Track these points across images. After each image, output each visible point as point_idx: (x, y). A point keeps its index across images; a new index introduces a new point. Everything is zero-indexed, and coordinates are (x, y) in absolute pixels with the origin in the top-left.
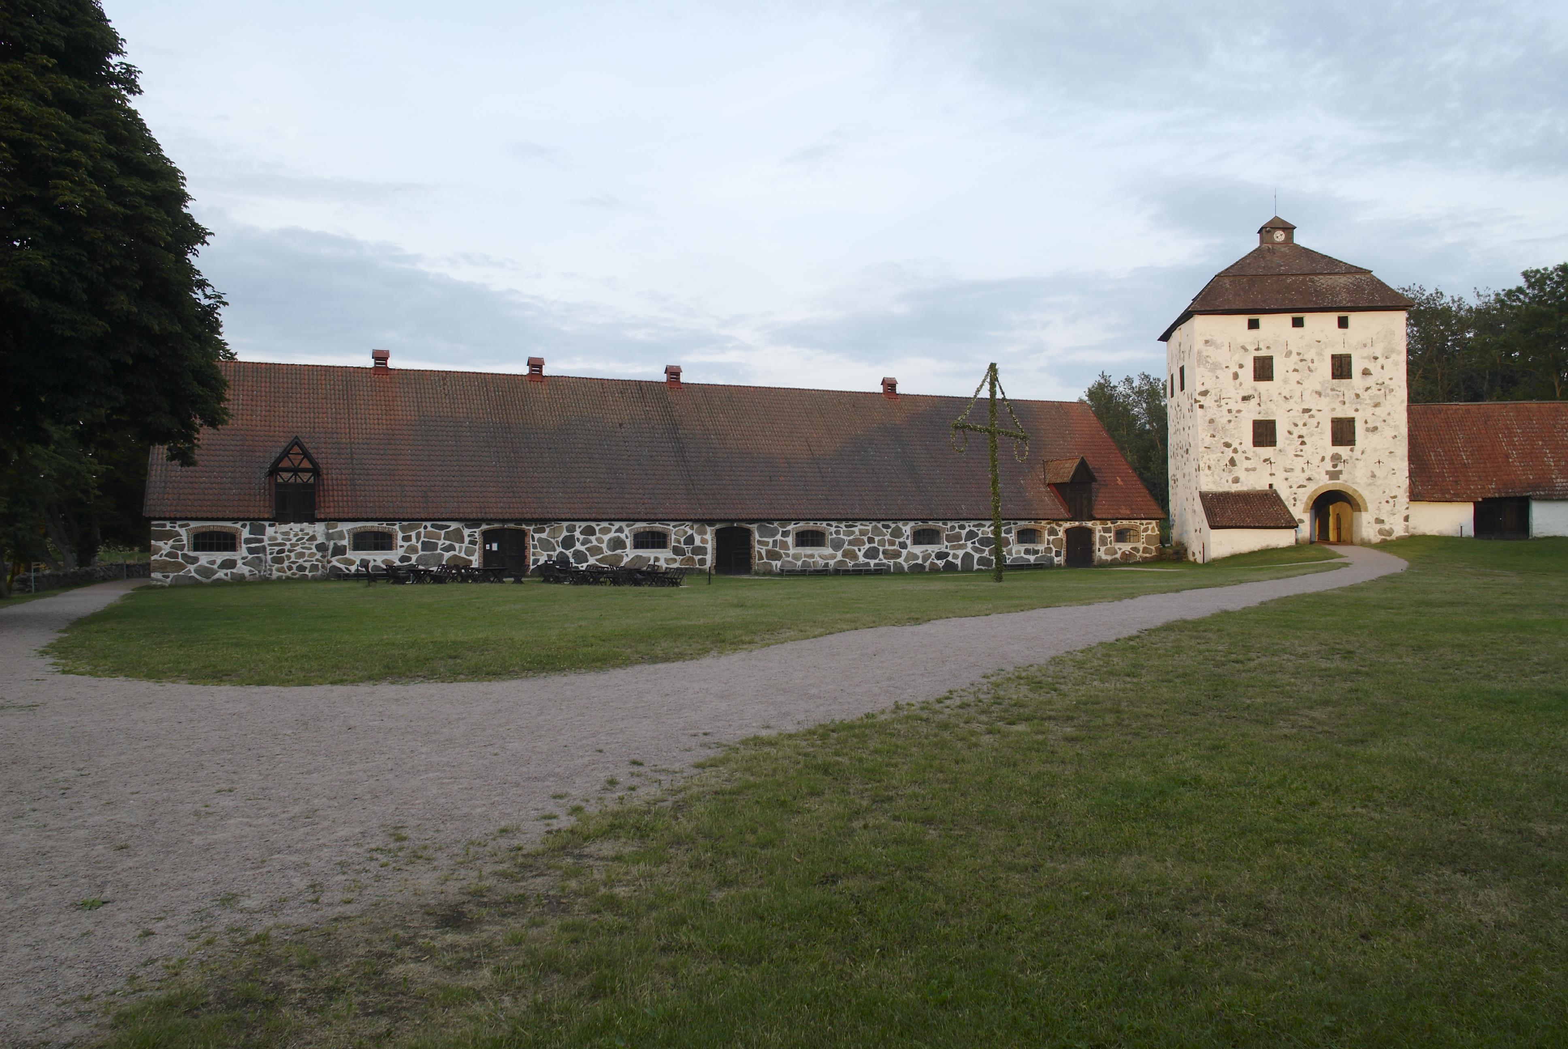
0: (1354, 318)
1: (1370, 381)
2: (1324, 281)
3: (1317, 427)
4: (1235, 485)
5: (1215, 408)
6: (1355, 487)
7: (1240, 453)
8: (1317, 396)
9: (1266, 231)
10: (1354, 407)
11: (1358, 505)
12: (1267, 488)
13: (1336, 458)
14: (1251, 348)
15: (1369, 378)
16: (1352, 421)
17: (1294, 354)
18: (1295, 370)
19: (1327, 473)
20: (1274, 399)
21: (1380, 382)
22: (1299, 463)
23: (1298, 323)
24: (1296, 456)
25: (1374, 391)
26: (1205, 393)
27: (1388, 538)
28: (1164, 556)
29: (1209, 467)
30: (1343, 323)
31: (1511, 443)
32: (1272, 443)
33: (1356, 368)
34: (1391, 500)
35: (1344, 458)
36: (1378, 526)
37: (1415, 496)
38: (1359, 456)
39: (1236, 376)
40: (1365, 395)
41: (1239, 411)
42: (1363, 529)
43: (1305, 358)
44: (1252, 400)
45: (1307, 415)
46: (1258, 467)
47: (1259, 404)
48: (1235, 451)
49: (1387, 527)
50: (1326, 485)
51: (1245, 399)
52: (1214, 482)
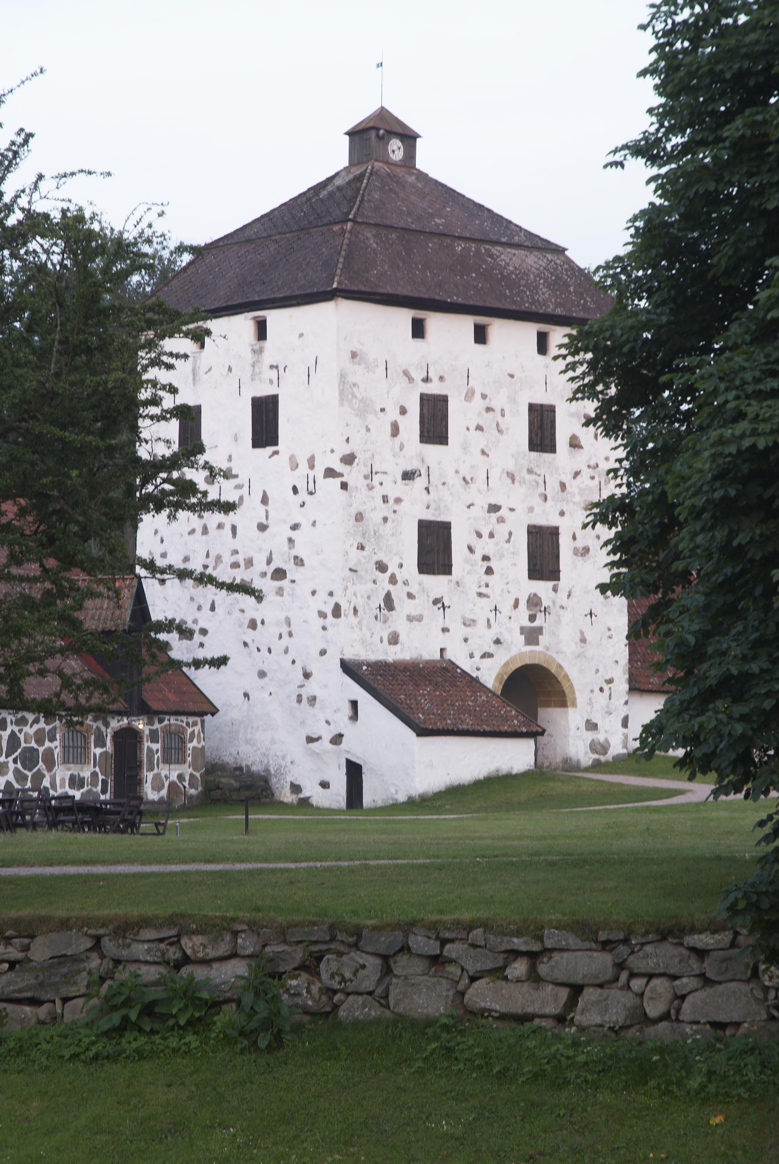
1: (580, 460)
3: (508, 541)
4: (393, 648)
5: (364, 490)
6: (560, 660)
7: (400, 583)
8: (509, 481)
10: (559, 507)
11: (563, 694)
12: (437, 656)
13: (534, 602)
14: (418, 375)
15: (578, 453)
16: (554, 532)
17: (478, 396)
18: (479, 428)
19: (523, 630)
20: (450, 481)
21: (592, 463)
22: (484, 606)
23: (481, 336)
24: (480, 595)
25: (584, 479)
26: (349, 459)
27: (603, 759)
28: (217, 794)
29: (355, 611)
30: (543, 344)
32: (446, 569)
33: (561, 433)
34: (606, 687)
35: (545, 603)
36: (590, 736)
37: (636, 682)
38: (565, 601)
39: (395, 430)
40: (573, 487)
41: (398, 501)
42: (571, 741)
43: (492, 405)
44: (418, 480)
45: (494, 516)
46: (425, 614)
47: (427, 489)
48: (393, 580)
49: (600, 737)
50: (521, 655)
51: (408, 476)
52: (363, 641)
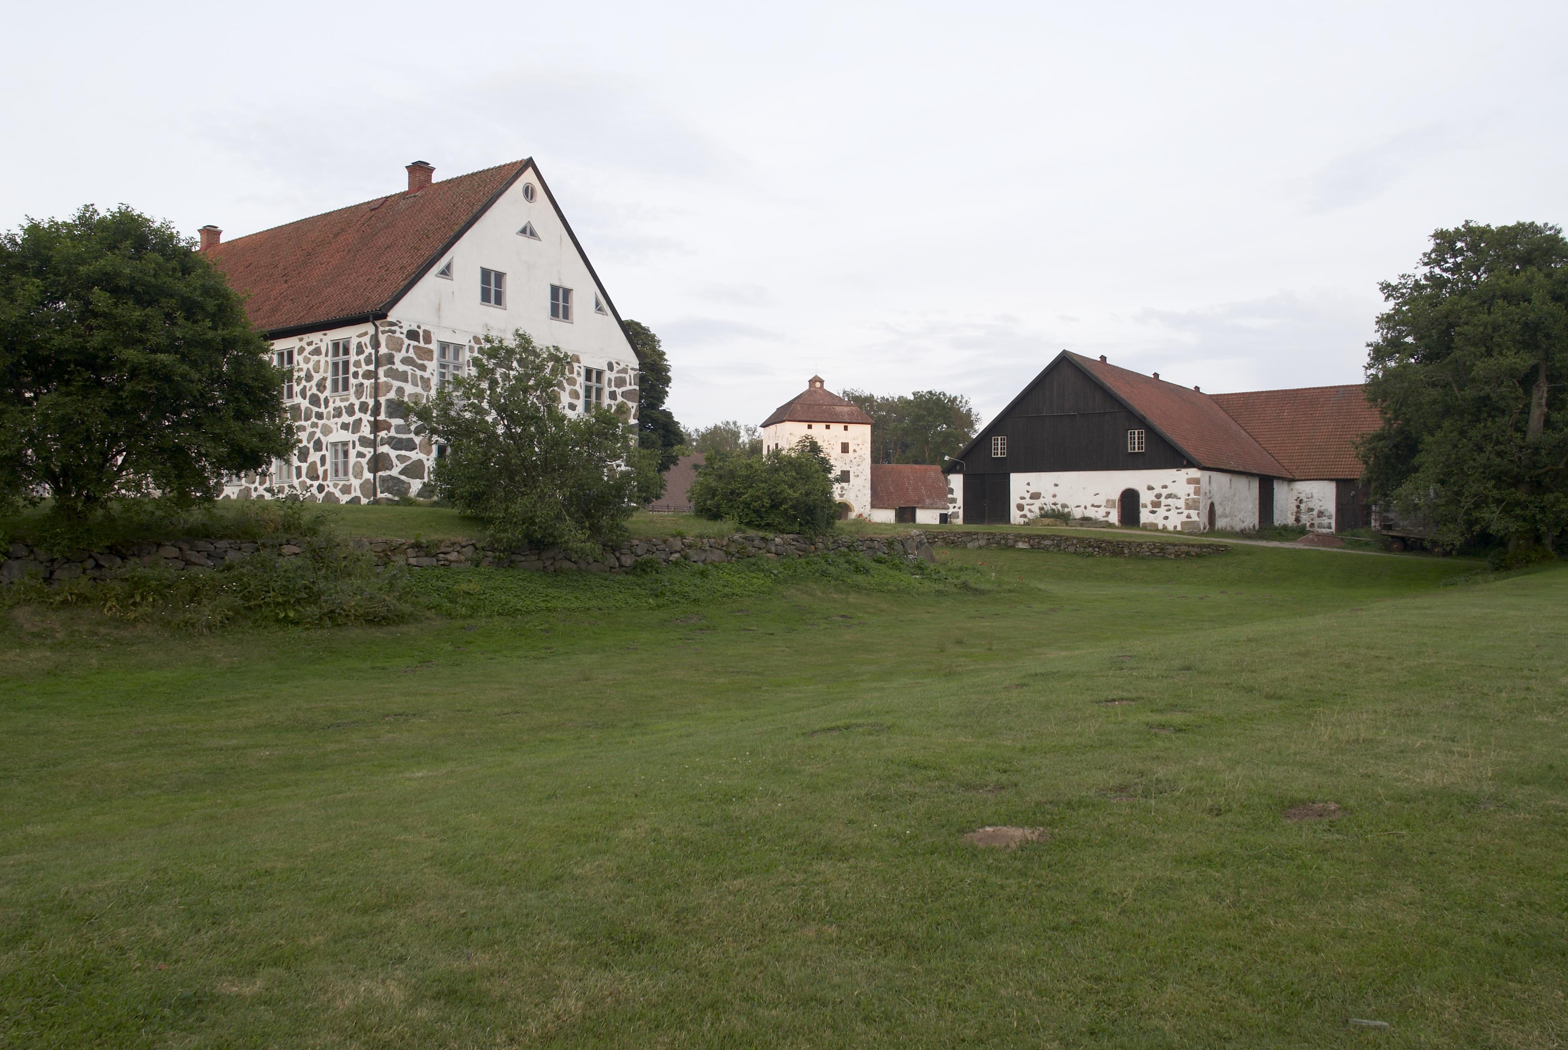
0: (850, 426)
1: (856, 455)
2: (838, 409)
6: (850, 501)
8: (835, 460)
9: (812, 382)
10: (850, 465)
11: (851, 508)
13: (842, 488)
15: (856, 453)
16: (848, 472)
17: (826, 441)
18: (827, 449)
19: (839, 494)
21: (860, 455)
23: (828, 427)
25: (857, 459)
30: (846, 428)
31: (909, 483)
33: (851, 449)
34: (864, 506)
35: (846, 488)
36: (859, 518)
37: (873, 506)
38: (851, 488)
40: (854, 461)
42: (852, 519)
43: (831, 443)
49: (862, 518)
